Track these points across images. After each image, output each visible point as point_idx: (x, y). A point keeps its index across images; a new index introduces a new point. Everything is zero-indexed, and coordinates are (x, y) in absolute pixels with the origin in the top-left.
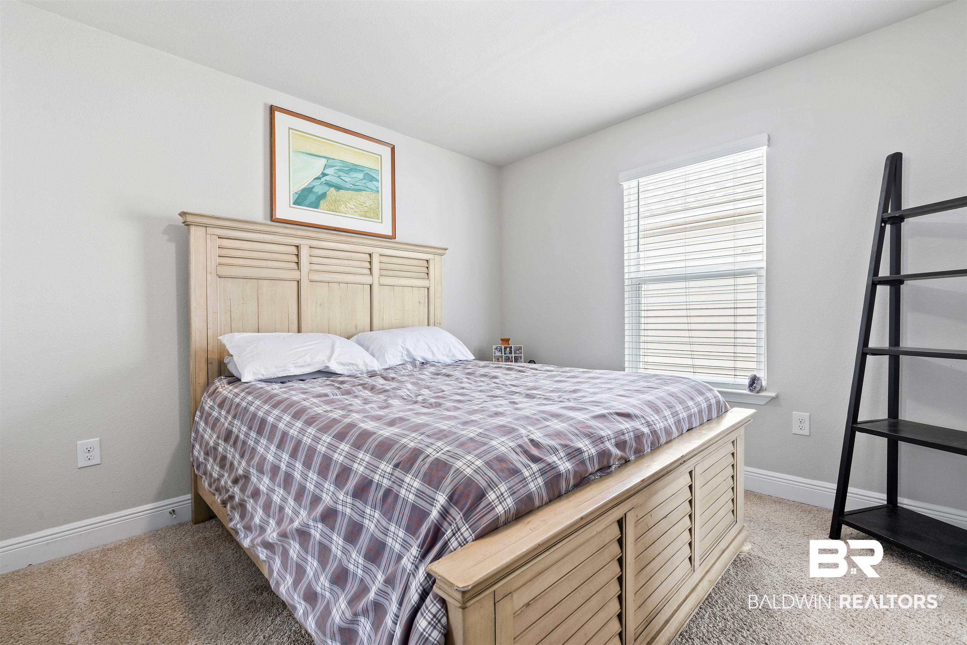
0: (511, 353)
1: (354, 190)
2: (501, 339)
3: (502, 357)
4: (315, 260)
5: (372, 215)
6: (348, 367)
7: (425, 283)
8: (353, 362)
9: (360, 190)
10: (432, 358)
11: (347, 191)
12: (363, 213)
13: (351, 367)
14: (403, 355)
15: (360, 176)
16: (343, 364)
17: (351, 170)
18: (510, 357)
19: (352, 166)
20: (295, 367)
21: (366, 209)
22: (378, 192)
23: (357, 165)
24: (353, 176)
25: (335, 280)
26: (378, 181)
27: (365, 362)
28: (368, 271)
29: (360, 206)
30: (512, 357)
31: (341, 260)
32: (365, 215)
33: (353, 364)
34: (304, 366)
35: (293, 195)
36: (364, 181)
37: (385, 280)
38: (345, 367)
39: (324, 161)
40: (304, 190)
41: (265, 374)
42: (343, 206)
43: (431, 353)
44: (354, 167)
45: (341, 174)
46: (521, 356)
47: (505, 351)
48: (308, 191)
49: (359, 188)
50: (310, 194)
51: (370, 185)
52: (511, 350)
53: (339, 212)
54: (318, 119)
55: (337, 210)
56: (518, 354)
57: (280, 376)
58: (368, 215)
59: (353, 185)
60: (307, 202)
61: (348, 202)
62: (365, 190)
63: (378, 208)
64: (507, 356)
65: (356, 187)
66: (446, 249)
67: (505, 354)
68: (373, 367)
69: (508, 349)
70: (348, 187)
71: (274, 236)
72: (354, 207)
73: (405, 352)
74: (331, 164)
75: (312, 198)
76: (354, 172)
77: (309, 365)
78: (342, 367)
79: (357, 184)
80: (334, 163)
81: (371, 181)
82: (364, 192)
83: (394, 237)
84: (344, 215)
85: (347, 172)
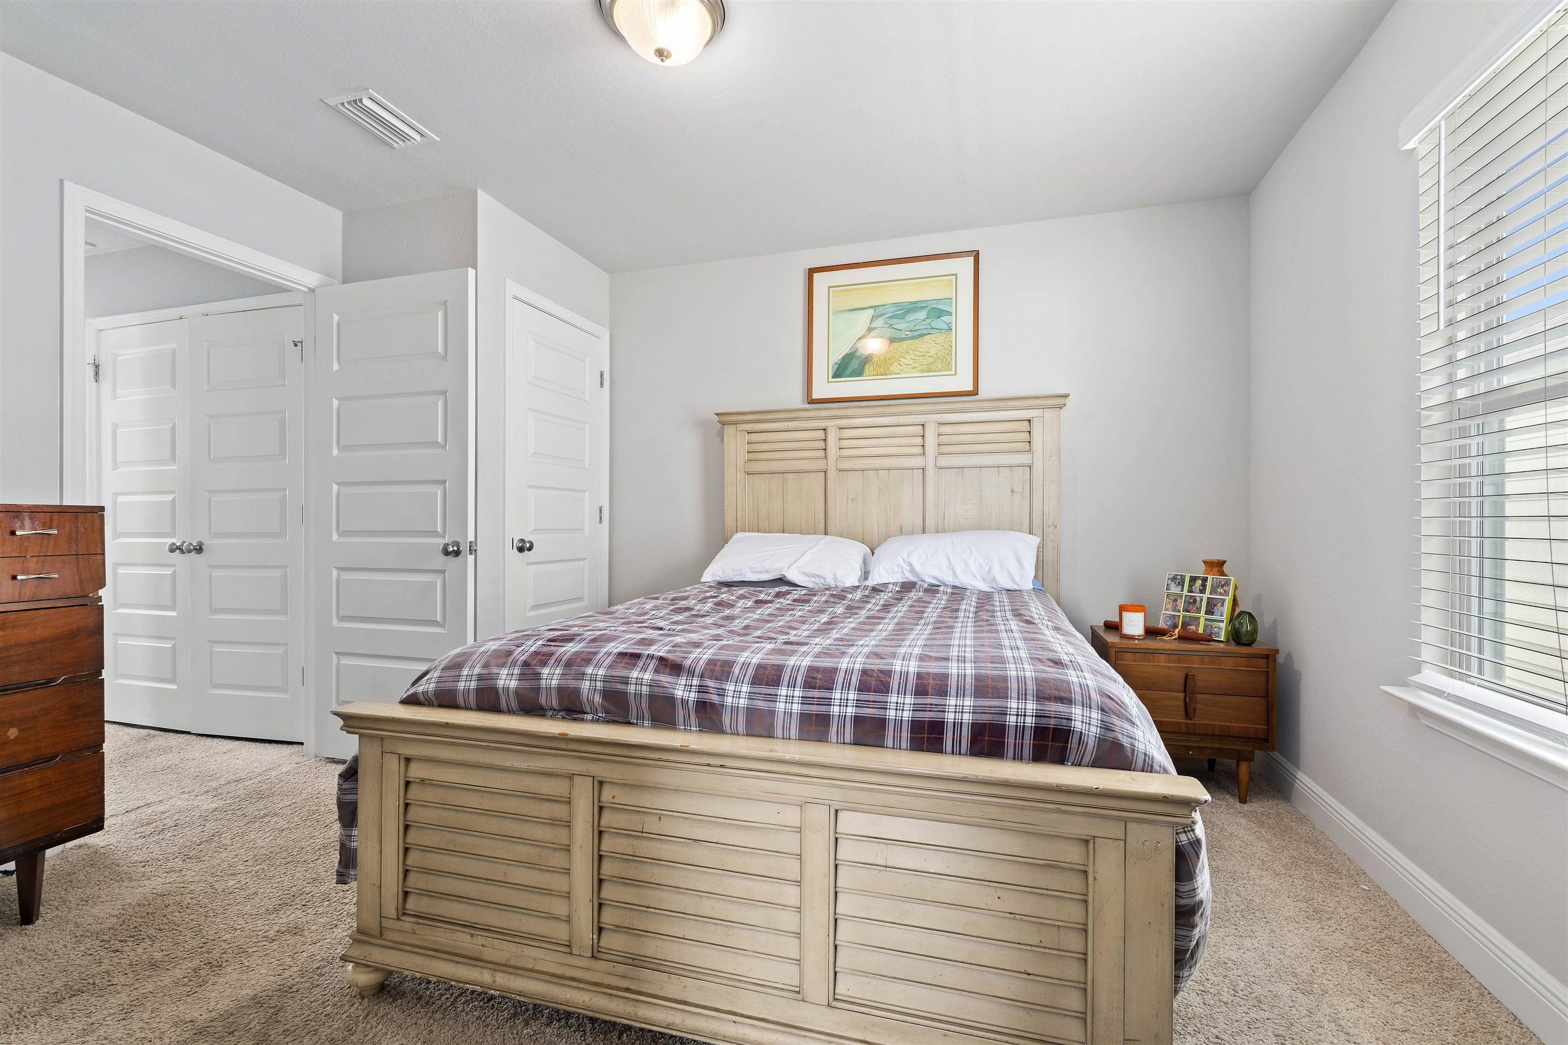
0: (1202, 591)
1: (912, 338)
2: (1205, 562)
3: (1181, 596)
4: (845, 443)
5: (940, 366)
6: (813, 579)
7: (1025, 459)
8: (820, 574)
9: (921, 336)
10: (951, 580)
11: (901, 343)
12: (925, 367)
13: (817, 580)
14: (904, 571)
15: (922, 315)
16: (807, 575)
17: (908, 311)
18: (1198, 599)
19: (910, 306)
20: (752, 572)
21: (931, 360)
22: (951, 329)
23: (917, 302)
24: (910, 319)
25: (869, 467)
26: (950, 314)
27: (835, 575)
28: (919, 450)
29: (921, 358)
30: (1202, 600)
31: (881, 439)
32: (929, 369)
33: (819, 576)
34: (761, 572)
35: (832, 367)
36: (928, 321)
37: (944, 461)
38: (810, 579)
39: (871, 312)
40: (844, 358)
41: (721, 576)
42: (896, 364)
43: (951, 573)
44: (914, 305)
45: (894, 321)
46: (1224, 600)
47: (1190, 586)
48: (849, 357)
49: (918, 333)
50: (852, 361)
51: (937, 323)
52: (1204, 586)
53: (891, 374)
54: (861, 261)
55: (888, 373)
56: (1221, 594)
57: (736, 580)
58: (933, 368)
59: (911, 331)
60: (849, 371)
61: (903, 357)
62: (929, 334)
63: (950, 354)
64: (1191, 597)
65: (915, 334)
66: (1066, 396)
67: (1190, 591)
68: (843, 583)
69: (1199, 582)
70: (903, 336)
71: (798, 422)
72: (911, 362)
73: (907, 567)
74: (879, 314)
75: (854, 364)
76: (913, 312)
77: (767, 571)
78: (806, 578)
79: (917, 328)
80: (884, 310)
81: (939, 317)
82: (927, 337)
83: (975, 392)
84: (899, 376)
85: (901, 317)
